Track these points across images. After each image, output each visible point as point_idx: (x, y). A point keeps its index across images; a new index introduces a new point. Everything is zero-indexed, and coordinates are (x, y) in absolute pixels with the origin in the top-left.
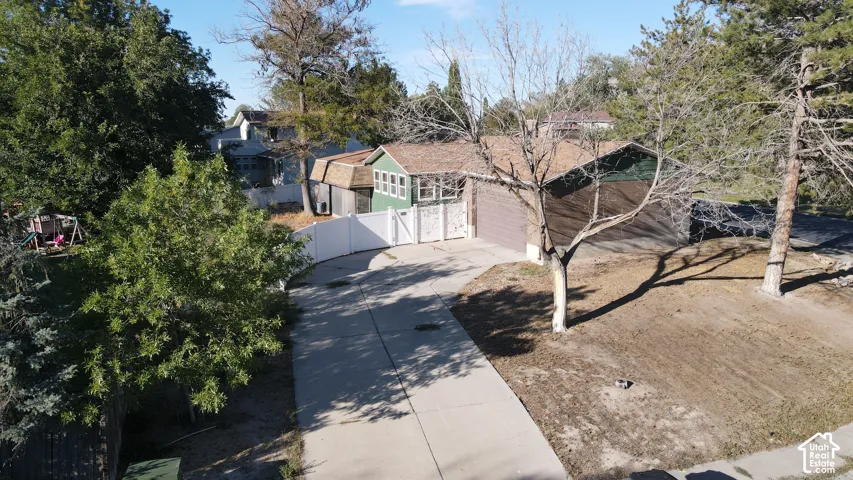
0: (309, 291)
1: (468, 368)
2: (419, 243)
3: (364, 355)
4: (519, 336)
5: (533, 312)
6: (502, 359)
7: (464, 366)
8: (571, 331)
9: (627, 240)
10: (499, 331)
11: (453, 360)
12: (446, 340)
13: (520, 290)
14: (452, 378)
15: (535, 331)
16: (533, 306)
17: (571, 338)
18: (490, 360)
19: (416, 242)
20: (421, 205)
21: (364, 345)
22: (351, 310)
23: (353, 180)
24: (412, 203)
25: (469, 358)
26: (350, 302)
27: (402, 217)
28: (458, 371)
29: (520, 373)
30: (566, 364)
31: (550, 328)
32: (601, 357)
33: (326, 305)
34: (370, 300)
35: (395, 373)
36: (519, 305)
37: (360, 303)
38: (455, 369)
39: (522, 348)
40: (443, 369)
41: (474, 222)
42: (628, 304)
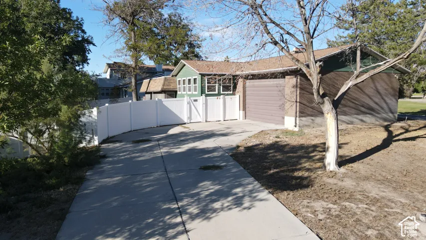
0: (118, 145)
1: (251, 201)
2: (206, 121)
3: (148, 189)
4: (296, 174)
5: (301, 157)
6: (285, 193)
7: (247, 199)
8: (343, 170)
9: (356, 116)
10: (275, 170)
11: (236, 194)
12: (228, 177)
13: (286, 143)
14: (236, 211)
15: (308, 170)
16: (299, 153)
17: (345, 175)
18: (273, 194)
19: (204, 121)
20: (207, 95)
21: (150, 181)
22: (147, 156)
23: (164, 85)
24: (202, 94)
25: (251, 192)
26: (147, 151)
27: (194, 103)
28: (242, 204)
29: (308, 207)
30: (351, 198)
31: (324, 167)
32: (384, 192)
33: (127, 153)
34: (164, 150)
35: (176, 206)
36: (287, 152)
37: (155, 152)
38: (238, 202)
39: (302, 184)
40: (226, 202)
41: (244, 109)
42: (382, 151)
